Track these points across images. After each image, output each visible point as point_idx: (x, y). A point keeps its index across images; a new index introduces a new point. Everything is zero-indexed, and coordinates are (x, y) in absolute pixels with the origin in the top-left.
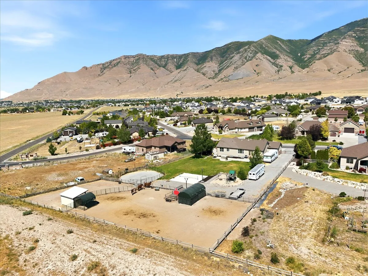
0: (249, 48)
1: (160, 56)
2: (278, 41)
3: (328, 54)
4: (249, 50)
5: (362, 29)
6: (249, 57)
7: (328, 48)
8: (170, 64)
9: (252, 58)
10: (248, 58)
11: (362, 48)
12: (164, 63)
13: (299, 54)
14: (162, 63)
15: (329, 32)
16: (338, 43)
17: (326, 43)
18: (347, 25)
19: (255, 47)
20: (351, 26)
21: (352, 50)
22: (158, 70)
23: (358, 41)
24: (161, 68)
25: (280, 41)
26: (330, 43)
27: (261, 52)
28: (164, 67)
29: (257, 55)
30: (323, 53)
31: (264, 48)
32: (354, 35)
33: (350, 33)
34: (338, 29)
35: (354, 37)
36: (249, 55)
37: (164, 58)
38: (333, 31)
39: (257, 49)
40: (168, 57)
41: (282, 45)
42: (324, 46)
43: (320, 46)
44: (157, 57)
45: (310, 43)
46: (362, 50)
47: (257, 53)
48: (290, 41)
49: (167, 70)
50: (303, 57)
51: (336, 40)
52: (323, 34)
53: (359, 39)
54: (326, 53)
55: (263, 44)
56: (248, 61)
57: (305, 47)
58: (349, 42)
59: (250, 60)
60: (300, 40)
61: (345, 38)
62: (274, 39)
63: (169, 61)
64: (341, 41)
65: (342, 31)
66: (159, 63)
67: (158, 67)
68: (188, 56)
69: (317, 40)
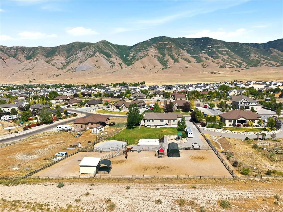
0: (89, 48)
1: (9, 47)
2: (110, 45)
3: (143, 57)
4: (89, 49)
5: (161, 43)
6: (90, 55)
7: (143, 53)
8: (19, 55)
9: (92, 55)
10: (89, 55)
11: (161, 54)
12: (13, 54)
13: (125, 56)
14: (11, 53)
15: (142, 43)
16: (148, 50)
17: (140, 50)
18: (151, 39)
19: (94, 48)
20: (154, 40)
21: (156, 55)
22: (7, 60)
23: (159, 50)
24: (11, 57)
25: (111, 45)
26: (143, 49)
27: (99, 51)
28: (14, 57)
29: (96, 54)
30: (139, 56)
31: (101, 49)
32: (156, 46)
33: (154, 44)
34: (147, 41)
35: (157, 47)
36: (90, 53)
37: (13, 49)
38: (144, 42)
39: (96, 50)
40: (18, 49)
41: (113, 48)
42: (139, 51)
43: (137, 51)
44: (6, 47)
45: (130, 49)
46: (161, 56)
47: (96, 52)
48: (118, 46)
49: (18, 60)
50: (127, 58)
51: (146, 48)
52: (138, 43)
53: (159, 49)
54: (141, 57)
55: (100, 45)
56: (89, 57)
57: (128, 51)
58: (154, 50)
59: (91, 57)
60: (124, 46)
61: (151, 47)
62: (107, 43)
63: (19, 52)
64: (150, 49)
65: (150, 42)
66: (9, 53)
67: (7, 56)
68: (37, 49)
69: (135, 47)
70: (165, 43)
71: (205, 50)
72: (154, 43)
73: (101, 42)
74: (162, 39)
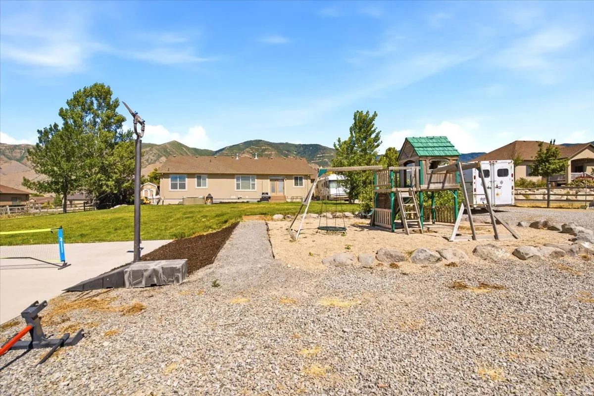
0: (151, 150)
1: (12, 145)
2: (183, 148)
4: (151, 152)
5: (257, 148)
6: (152, 160)
9: (155, 161)
10: (150, 161)
12: (18, 155)
14: (14, 154)
15: (230, 147)
17: (229, 156)
18: (244, 143)
19: (159, 151)
20: (248, 144)
22: (6, 164)
24: (13, 161)
25: (185, 148)
27: (165, 156)
28: (19, 161)
29: (161, 159)
31: (169, 152)
33: (247, 149)
34: (238, 145)
35: (252, 153)
36: (151, 157)
37: (20, 149)
38: (234, 146)
39: (161, 152)
41: (187, 151)
44: (5, 145)
45: (214, 154)
47: (161, 156)
48: (195, 150)
49: (25, 164)
52: (225, 148)
55: (167, 148)
56: (149, 164)
59: (153, 163)
60: (205, 150)
61: (244, 153)
62: (179, 145)
65: (241, 147)
66: (10, 154)
67: (6, 159)
69: (220, 152)
70: (263, 148)
71: (315, 160)
72: (247, 147)
73: (170, 143)
74: (258, 143)
